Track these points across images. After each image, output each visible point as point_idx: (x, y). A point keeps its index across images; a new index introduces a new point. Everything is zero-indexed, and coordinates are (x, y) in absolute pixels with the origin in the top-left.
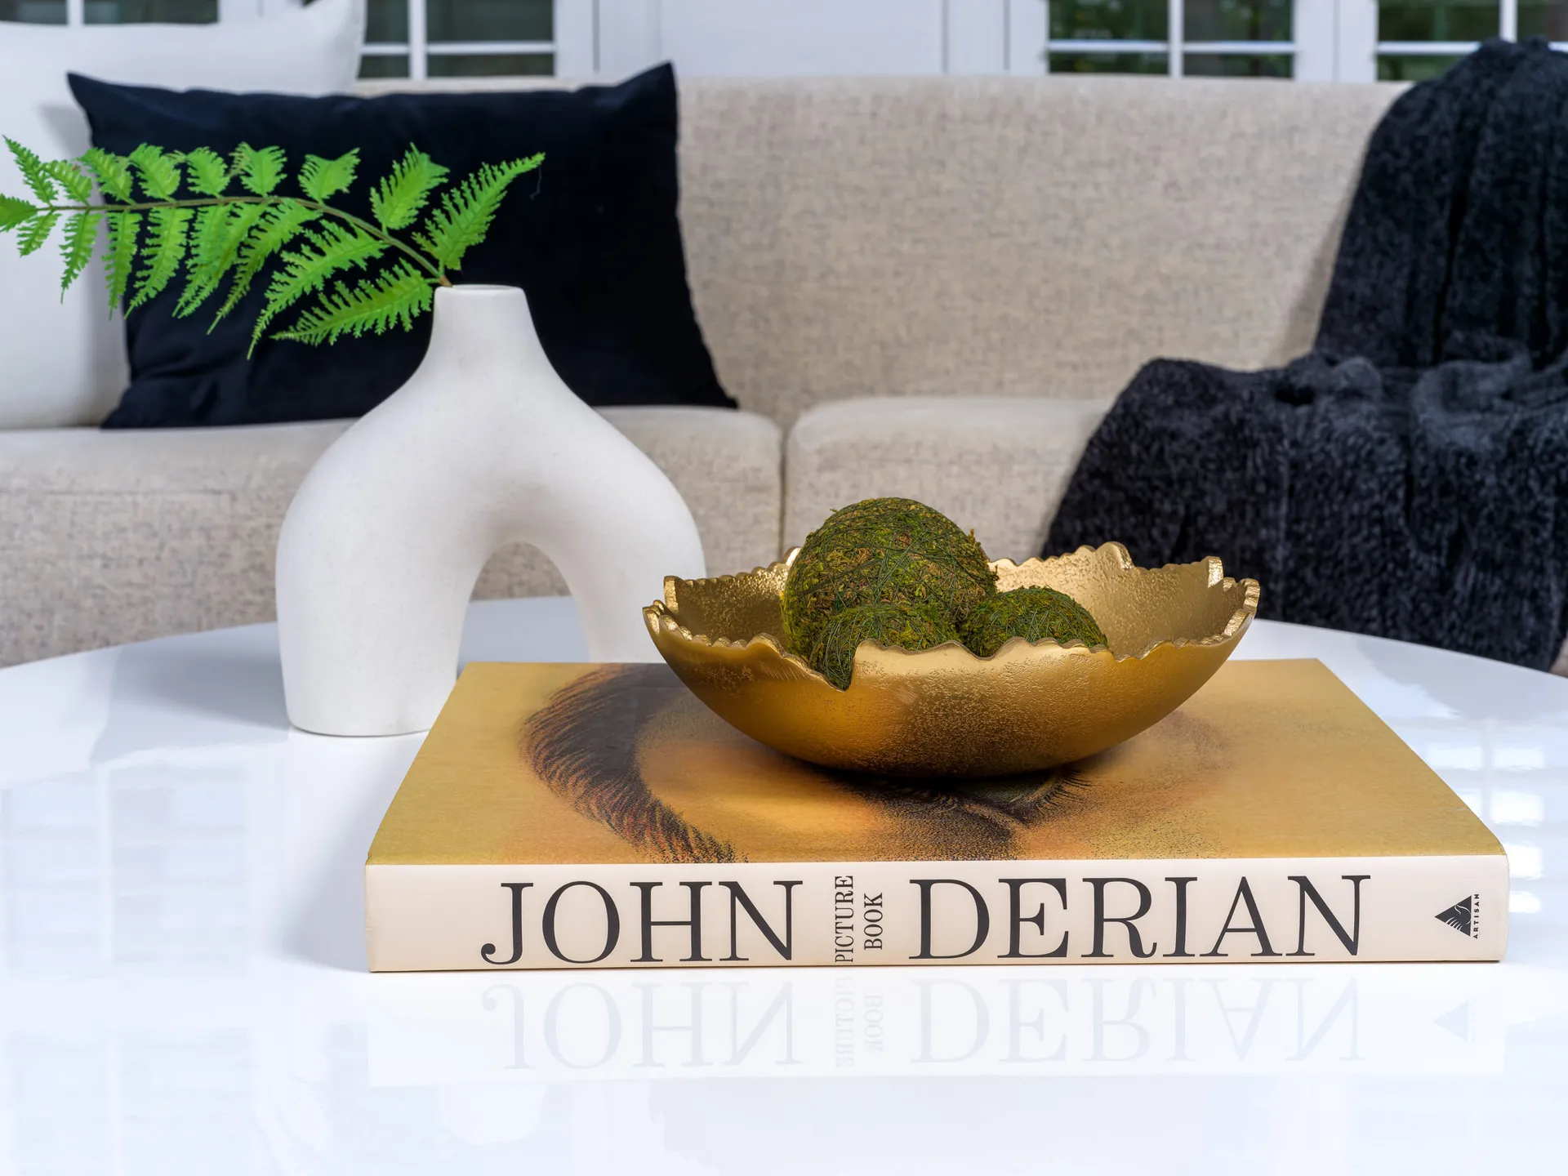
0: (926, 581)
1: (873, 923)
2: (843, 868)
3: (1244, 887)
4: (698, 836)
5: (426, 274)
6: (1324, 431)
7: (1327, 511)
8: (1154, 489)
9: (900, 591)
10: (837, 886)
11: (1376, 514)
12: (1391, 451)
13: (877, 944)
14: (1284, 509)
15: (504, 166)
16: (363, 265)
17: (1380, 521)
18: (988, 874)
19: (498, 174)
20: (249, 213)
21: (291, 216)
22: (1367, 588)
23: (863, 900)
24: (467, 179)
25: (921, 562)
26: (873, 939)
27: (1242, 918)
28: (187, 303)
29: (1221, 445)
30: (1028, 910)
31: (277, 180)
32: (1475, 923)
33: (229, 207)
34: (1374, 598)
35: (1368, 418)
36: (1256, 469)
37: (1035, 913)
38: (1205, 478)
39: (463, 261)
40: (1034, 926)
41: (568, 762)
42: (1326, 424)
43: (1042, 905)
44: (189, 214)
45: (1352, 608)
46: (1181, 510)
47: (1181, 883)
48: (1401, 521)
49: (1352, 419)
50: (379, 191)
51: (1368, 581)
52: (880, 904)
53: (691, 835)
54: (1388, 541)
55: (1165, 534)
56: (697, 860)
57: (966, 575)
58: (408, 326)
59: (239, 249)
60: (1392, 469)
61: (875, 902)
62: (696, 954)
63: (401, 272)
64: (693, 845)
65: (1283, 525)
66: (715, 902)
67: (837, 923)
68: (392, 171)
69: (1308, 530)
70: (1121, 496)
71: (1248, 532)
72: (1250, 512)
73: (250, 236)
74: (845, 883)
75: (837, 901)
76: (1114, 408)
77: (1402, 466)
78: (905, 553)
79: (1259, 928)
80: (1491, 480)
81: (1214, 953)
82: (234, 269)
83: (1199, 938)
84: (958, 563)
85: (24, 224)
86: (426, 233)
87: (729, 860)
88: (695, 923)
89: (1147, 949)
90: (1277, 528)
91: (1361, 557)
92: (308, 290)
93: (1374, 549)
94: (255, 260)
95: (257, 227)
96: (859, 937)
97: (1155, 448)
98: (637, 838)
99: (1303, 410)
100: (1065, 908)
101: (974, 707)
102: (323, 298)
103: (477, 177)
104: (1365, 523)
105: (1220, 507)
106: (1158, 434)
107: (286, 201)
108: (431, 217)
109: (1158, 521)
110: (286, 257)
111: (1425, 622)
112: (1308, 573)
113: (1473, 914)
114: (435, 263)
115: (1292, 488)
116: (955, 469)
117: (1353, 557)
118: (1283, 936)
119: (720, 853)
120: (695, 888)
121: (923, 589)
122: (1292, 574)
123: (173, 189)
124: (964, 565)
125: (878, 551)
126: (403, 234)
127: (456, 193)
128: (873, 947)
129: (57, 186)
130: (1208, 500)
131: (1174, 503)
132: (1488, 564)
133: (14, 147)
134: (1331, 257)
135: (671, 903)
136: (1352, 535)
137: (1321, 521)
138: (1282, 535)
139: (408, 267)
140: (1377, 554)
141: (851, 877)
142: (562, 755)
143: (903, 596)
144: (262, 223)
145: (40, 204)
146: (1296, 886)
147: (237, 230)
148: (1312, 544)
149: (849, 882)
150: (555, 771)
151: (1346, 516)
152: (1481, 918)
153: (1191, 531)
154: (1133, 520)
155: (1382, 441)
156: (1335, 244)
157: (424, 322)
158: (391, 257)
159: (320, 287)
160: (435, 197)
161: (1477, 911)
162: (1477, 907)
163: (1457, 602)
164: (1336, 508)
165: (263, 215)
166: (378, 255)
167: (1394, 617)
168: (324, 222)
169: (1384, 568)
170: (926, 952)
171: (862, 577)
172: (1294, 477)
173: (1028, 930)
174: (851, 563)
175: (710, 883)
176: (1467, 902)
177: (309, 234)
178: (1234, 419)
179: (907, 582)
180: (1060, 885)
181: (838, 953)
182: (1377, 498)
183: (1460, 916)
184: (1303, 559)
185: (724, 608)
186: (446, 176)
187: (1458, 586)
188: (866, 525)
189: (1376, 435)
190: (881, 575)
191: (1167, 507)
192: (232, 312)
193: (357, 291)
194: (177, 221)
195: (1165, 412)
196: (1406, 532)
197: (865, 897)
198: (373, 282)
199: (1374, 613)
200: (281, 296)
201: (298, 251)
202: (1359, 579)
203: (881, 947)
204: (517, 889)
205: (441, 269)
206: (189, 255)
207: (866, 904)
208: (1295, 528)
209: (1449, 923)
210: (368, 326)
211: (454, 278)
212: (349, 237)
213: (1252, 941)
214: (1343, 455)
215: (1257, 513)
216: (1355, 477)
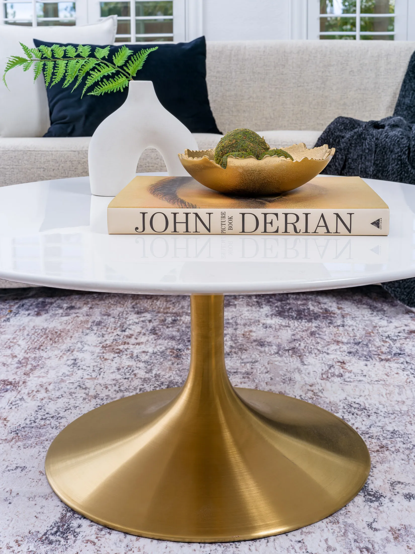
0: (250, 147)
1: (230, 223)
2: (223, 210)
3: (322, 216)
4: (188, 203)
5: (127, 77)
6: (386, 135)
7: (385, 157)
10: (221, 214)
11: (399, 158)
12: (405, 141)
14: (373, 157)
15: (147, 49)
16: (111, 74)
17: (401, 160)
18: (259, 212)
19: (146, 51)
20: (82, 62)
21: (93, 62)
24: (138, 53)
25: (249, 143)
26: (230, 227)
27: (322, 223)
28: (66, 84)
29: (356, 139)
30: (268, 221)
31: (89, 53)
33: (77, 60)
35: (399, 132)
36: (366, 146)
37: (270, 221)
38: (351, 149)
39: (136, 74)
40: (270, 225)
43: (272, 220)
44: (66, 62)
46: (344, 157)
47: (307, 215)
48: (407, 160)
49: (394, 132)
50: (115, 56)
53: (187, 203)
54: (403, 166)
55: (339, 164)
56: (187, 208)
58: (122, 91)
59: (79, 71)
60: (404, 146)
61: (231, 218)
62: (187, 231)
63: (120, 77)
64: (187, 205)
65: (373, 161)
66: (192, 218)
67: (221, 223)
68: (118, 51)
69: (380, 163)
71: (363, 163)
72: (363, 158)
73: (82, 67)
74: (224, 214)
75: (221, 218)
76: (326, 130)
77: (408, 145)
78: (244, 141)
79: (326, 226)
81: (315, 232)
82: (77, 76)
83: (311, 229)
84: (258, 144)
85: (24, 64)
86: (127, 67)
87: (195, 208)
88: (187, 223)
89: (298, 231)
90: (371, 162)
92: (96, 81)
93: (399, 168)
94: (82, 74)
95: (83, 65)
96: (227, 227)
97: (337, 140)
98: (174, 203)
99: (380, 130)
100: (278, 220)
102: (100, 83)
103: (140, 52)
104: (396, 160)
105: (355, 157)
106: (338, 137)
107: (91, 58)
108: (128, 63)
109: (337, 160)
110: (91, 72)
112: (380, 175)
114: (129, 74)
115: (375, 151)
117: (393, 170)
118: (332, 229)
119: (193, 207)
120: (187, 214)
123: (62, 55)
124: (260, 145)
125: (238, 140)
126: (121, 67)
127: (135, 56)
128: (230, 230)
129: (33, 55)
130: (352, 155)
131: (342, 155)
133: (22, 45)
134: (398, 92)
135: (181, 218)
136: (392, 164)
137: (384, 160)
138: (372, 164)
139: (122, 75)
140: (399, 169)
141: (225, 212)
142: (158, 191)
144: (85, 64)
145: (28, 59)
146: (336, 215)
147: (79, 66)
148: (381, 167)
150: (156, 193)
151: (391, 159)
152: (382, 224)
153: (347, 163)
155: (402, 138)
156: (400, 88)
157: (126, 89)
158: (118, 73)
159: (99, 80)
160: (129, 58)
162: (381, 222)
164: (388, 156)
165: (85, 62)
166: (115, 72)
168: (101, 64)
169: (401, 173)
170: (243, 231)
171: (233, 146)
172: (376, 148)
173: (268, 226)
174: (231, 143)
175: (191, 213)
176: (379, 220)
177: (97, 66)
178: (360, 132)
179: (245, 148)
180: (276, 215)
181: (222, 231)
182: (400, 154)
183: (377, 224)
184: (379, 171)
186: (133, 52)
188: (235, 134)
189: (400, 136)
190: (238, 146)
191: (340, 157)
192: (77, 87)
193: (109, 81)
194: (63, 64)
195: (341, 131)
196: (408, 163)
197: (228, 217)
198: (113, 79)
200: (89, 83)
201: (94, 71)
202: (394, 176)
203: (232, 230)
204: (144, 214)
205: (131, 76)
206: (66, 72)
207: (229, 219)
208: (376, 162)
209: (374, 225)
210: (112, 90)
211: (134, 78)
212: (107, 67)
213: (324, 229)
214: (391, 142)
215: (366, 158)
216: (394, 148)
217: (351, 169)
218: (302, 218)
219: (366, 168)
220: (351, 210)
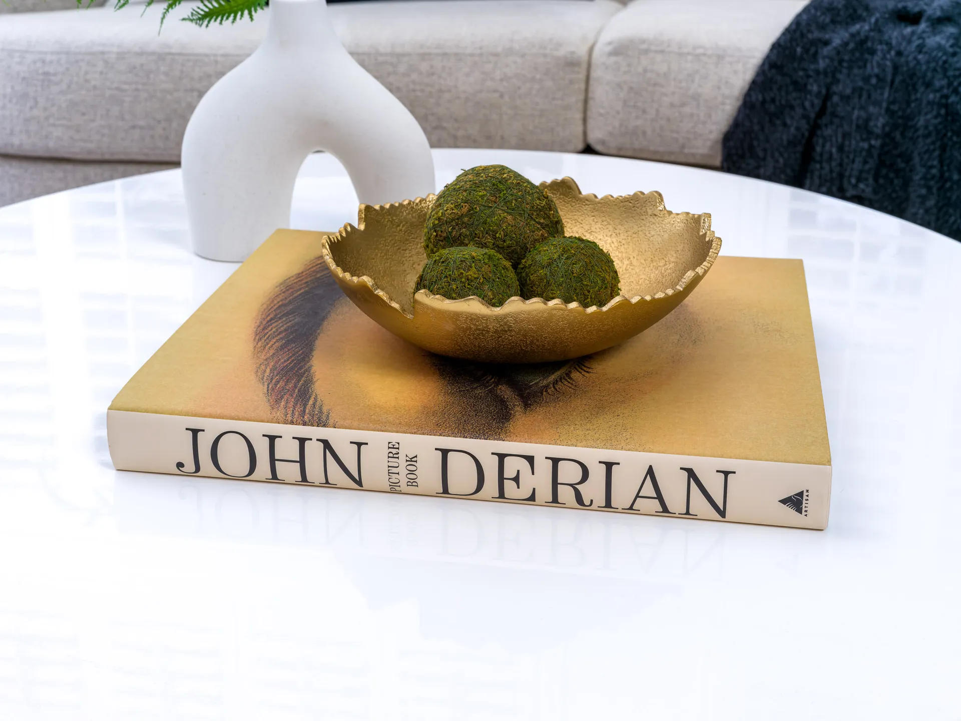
0: (504, 228)
1: (412, 472)
2: (394, 437)
3: (650, 472)
4: (315, 403)
6: (918, 46)
7: (913, 97)
8: (809, 76)
9: (487, 233)
10: (389, 448)
11: (944, 101)
13: (414, 484)
14: (886, 95)
17: (946, 106)
18: (485, 448)
22: (933, 147)
23: (405, 458)
25: (502, 215)
26: (412, 481)
27: (648, 489)
29: (852, 52)
30: (509, 472)
32: (805, 507)
34: (937, 153)
35: (948, 38)
36: (872, 68)
37: (514, 475)
38: (840, 72)
40: (514, 484)
41: (281, 325)
42: (920, 41)
43: (518, 471)
45: (922, 159)
46: (824, 91)
47: (609, 466)
49: (938, 39)
51: (933, 143)
52: (416, 461)
53: (311, 402)
54: (949, 118)
55: (813, 105)
57: (534, 223)
61: (412, 460)
62: (304, 478)
64: (307, 411)
65: (884, 105)
66: (314, 451)
67: (389, 470)
69: (900, 108)
70: (788, 80)
71: (862, 108)
72: (865, 97)
74: (394, 447)
75: (389, 457)
76: (791, 25)
78: (493, 209)
79: (660, 497)
81: (631, 508)
83: (622, 497)
84: (529, 215)
87: (324, 426)
88: (302, 461)
89: (587, 502)
90: (880, 107)
91: (931, 128)
93: (940, 123)
96: (404, 480)
97: (813, 50)
98: (279, 399)
99: (908, 30)
100: (533, 473)
101: (492, 336)
104: (935, 107)
105: (848, 91)
106: (814, 42)
109: (809, 97)
112: (898, 135)
113: (804, 502)
115: (892, 82)
117: (926, 127)
118: (676, 502)
119: (321, 420)
120: (302, 441)
121: (502, 233)
122: (887, 135)
124: (534, 217)
125: (475, 206)
128: (412, 485)
130: (840, 86)
131: (819, 86)
135: (287, 449)
136: (926, 114)
137: (908, 103)
138: (883, 111)
140: (940, 127)
141: (398, 443)
142: (280, 318)
143: (489, 237)
146: (686, 474)
148: (900, 117)
149: (397, 446)
150: (267, 333)
151: (924, 102)
152: (809, 504)
153: (829, 104)
154: (794, 95)
155: (954, 55)
161: (807, 500)
162: (807, 498)
164: (919, 95)
167: (948, 165)
169: (945, 135)
170: (446, 490)
171: (463, 223)
172: (894, 75)
173: (509, 484)
174: (458, 213)
175: (311, 439)
176: (801, 494)
178: (862, 35)
179: (491, 228)
180: (530, 459)
181: (391, 487)
182: (945, 91)
183: (796, 502)
184: (895, 126)
185: (401, 222)
188: (471, 187)
189: (951, 50)
190: (476, 223)
191: (815, 89)
195: (823, 28)
197: (407, 456)
199: (935, 163)
202: (929, 140)
203: (417, 486)
204: (195, 432)
207: (407, 461)
208: (892, 107)
209: (787, 506)
213: (656, 505)
214: (928, 62)
215: (869, 96)
216: (933, 77)
217: (837, 116)
218: (597, 474)
219: (868, 120)
220: (727, 464)
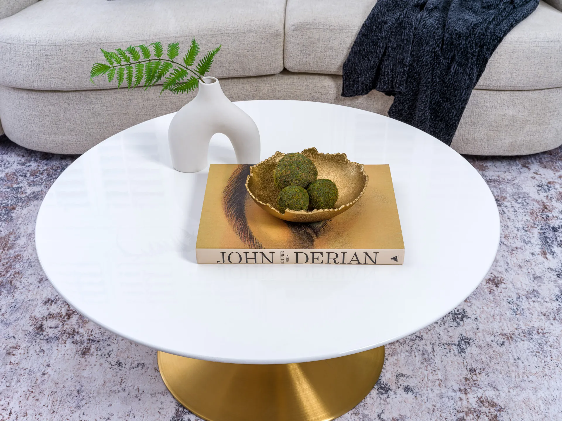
0: (302, 177)
1: (287, 259)
2: (282, 250)
3: (355, 254)
6: (423, 25)
7: (421, 49)
8: (379, 39)
11: (433, 50)
12: (440, 32)
14: (410, 48)
17: (434, 52)
18: (309, 251)
22: (429, 70)
27: (355, 258)
29: (396, 28)
30: (316, 257)
34: (430, 72)
36: (405, 36)
40: (317, 259)
41: (232, 210)
42: (424, 22)
43: (318, 256)
45: (424, 75)
46: (385, 45)
47: (344, 253)
48: (440, 52)
49: (431, 21)
51: (429, 68)
53: (255, 241)
54: (436, 57)
55: (380, 52)
56: (255, 248)
60: (439, 37)
61: (288, 256)
62: (256, 262)
64: (255, 244)
65: (410, 52)
66: (259, 256)
67: (281, 259)
69: (416, 53)
70: (370, 41)
71: (401, 54)
74: (282, 253)
75: (281, 256)
77: (442, 37)
79: (358, 260)
80: (464, 42)
81: (350, 263)
83: (347, 260)
85: (108, 72)
88: (255, 258)
89: (337, 262)
90: (408, 53)
91: (428, 62)
96: (285, 261)
97: (380, 27)
98: (245, 241)
99: (419, 15)
100: (322, 257)
104: (430, 53)
106: (380, 23)
109: (379, 48)
111: (443, 77)
112: (415, 64)
115: (413, 42)
116: (328, 31)
117: (426, 62)
118: (362, 261)
119: (260, 247)
120: (255, 253)
122: (411, 65)
128: (287, 262)
129: (114, 60)
130: (392, 43)
131: (383, 44)
132: (460, 64)
135: (251, 255)
136: (426, 56)
137: (419, 51)
138: (409, 55)
140: (432, 61)
141: (284, 252)
142: (230, 207)
145: (110, 66)
146: (365, 254)
150: (229, 214)
151: (426, 51)
152: (398, 259)
153: (387, 51)
154: (373, 47)
155: (438, 28)
162: (398, 257)
163: (451, 73)
164: (423, 48)
167: (435, 76)
169: (434, 64)
170: (297, 262)
171: (289, 177)
172: (414, 38)
173: (315, 260)
174: (287, 174)
175: (258, 252)
176: (396, 257)
178: (400, 19)
179: (298, 178)
180: (322, 253)
181: (281, 263)
182: (434, 46)
183: (395, 259)
184: (414, 61)
187: (452, 70)
188: (290, 164)
189: (436, 26)
191: (381, 45)
195: (384, 15)
196: (441, 55)
199: (430, 76)
202: (427, 67)
203: (289, 262)
207: (286, 256)
208: (413, 53)
209: (393, 260)
213: (357, 262)
214: (427, 33)
215: (403, 49)
216: (429, 40)
217: (391, 57)
218: (341, 256)
219: (403, 59)
220: (376, 250)
